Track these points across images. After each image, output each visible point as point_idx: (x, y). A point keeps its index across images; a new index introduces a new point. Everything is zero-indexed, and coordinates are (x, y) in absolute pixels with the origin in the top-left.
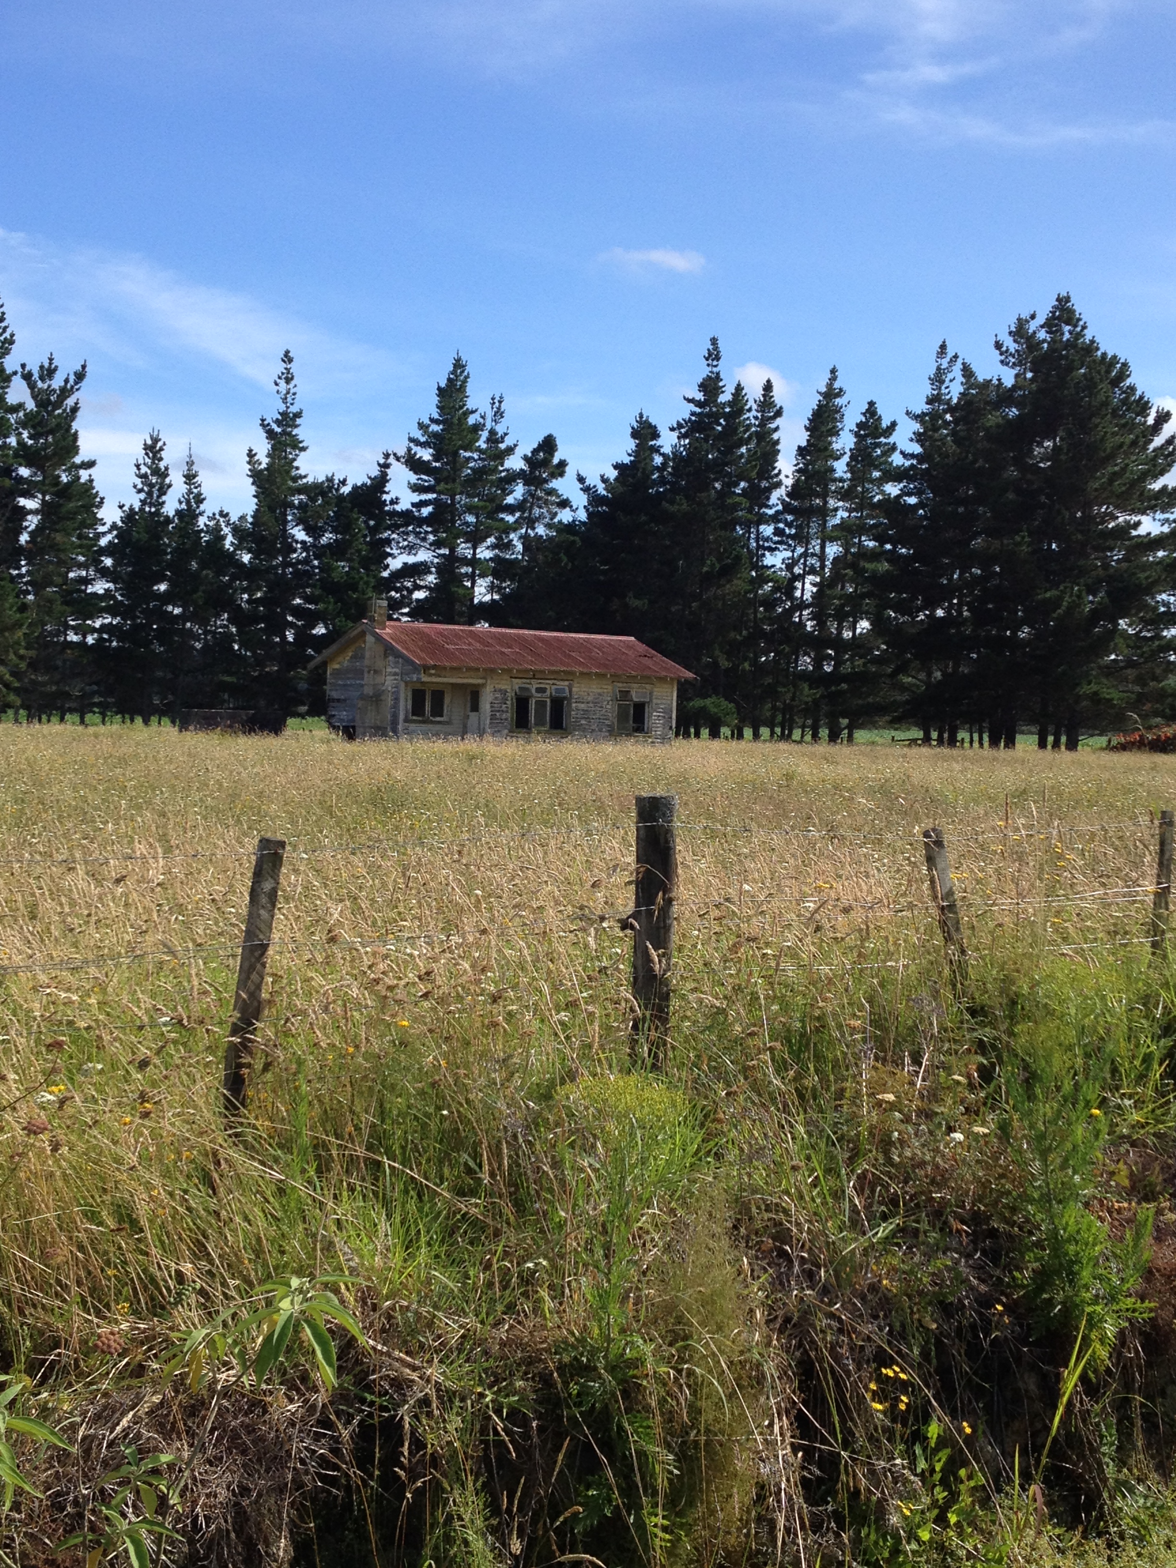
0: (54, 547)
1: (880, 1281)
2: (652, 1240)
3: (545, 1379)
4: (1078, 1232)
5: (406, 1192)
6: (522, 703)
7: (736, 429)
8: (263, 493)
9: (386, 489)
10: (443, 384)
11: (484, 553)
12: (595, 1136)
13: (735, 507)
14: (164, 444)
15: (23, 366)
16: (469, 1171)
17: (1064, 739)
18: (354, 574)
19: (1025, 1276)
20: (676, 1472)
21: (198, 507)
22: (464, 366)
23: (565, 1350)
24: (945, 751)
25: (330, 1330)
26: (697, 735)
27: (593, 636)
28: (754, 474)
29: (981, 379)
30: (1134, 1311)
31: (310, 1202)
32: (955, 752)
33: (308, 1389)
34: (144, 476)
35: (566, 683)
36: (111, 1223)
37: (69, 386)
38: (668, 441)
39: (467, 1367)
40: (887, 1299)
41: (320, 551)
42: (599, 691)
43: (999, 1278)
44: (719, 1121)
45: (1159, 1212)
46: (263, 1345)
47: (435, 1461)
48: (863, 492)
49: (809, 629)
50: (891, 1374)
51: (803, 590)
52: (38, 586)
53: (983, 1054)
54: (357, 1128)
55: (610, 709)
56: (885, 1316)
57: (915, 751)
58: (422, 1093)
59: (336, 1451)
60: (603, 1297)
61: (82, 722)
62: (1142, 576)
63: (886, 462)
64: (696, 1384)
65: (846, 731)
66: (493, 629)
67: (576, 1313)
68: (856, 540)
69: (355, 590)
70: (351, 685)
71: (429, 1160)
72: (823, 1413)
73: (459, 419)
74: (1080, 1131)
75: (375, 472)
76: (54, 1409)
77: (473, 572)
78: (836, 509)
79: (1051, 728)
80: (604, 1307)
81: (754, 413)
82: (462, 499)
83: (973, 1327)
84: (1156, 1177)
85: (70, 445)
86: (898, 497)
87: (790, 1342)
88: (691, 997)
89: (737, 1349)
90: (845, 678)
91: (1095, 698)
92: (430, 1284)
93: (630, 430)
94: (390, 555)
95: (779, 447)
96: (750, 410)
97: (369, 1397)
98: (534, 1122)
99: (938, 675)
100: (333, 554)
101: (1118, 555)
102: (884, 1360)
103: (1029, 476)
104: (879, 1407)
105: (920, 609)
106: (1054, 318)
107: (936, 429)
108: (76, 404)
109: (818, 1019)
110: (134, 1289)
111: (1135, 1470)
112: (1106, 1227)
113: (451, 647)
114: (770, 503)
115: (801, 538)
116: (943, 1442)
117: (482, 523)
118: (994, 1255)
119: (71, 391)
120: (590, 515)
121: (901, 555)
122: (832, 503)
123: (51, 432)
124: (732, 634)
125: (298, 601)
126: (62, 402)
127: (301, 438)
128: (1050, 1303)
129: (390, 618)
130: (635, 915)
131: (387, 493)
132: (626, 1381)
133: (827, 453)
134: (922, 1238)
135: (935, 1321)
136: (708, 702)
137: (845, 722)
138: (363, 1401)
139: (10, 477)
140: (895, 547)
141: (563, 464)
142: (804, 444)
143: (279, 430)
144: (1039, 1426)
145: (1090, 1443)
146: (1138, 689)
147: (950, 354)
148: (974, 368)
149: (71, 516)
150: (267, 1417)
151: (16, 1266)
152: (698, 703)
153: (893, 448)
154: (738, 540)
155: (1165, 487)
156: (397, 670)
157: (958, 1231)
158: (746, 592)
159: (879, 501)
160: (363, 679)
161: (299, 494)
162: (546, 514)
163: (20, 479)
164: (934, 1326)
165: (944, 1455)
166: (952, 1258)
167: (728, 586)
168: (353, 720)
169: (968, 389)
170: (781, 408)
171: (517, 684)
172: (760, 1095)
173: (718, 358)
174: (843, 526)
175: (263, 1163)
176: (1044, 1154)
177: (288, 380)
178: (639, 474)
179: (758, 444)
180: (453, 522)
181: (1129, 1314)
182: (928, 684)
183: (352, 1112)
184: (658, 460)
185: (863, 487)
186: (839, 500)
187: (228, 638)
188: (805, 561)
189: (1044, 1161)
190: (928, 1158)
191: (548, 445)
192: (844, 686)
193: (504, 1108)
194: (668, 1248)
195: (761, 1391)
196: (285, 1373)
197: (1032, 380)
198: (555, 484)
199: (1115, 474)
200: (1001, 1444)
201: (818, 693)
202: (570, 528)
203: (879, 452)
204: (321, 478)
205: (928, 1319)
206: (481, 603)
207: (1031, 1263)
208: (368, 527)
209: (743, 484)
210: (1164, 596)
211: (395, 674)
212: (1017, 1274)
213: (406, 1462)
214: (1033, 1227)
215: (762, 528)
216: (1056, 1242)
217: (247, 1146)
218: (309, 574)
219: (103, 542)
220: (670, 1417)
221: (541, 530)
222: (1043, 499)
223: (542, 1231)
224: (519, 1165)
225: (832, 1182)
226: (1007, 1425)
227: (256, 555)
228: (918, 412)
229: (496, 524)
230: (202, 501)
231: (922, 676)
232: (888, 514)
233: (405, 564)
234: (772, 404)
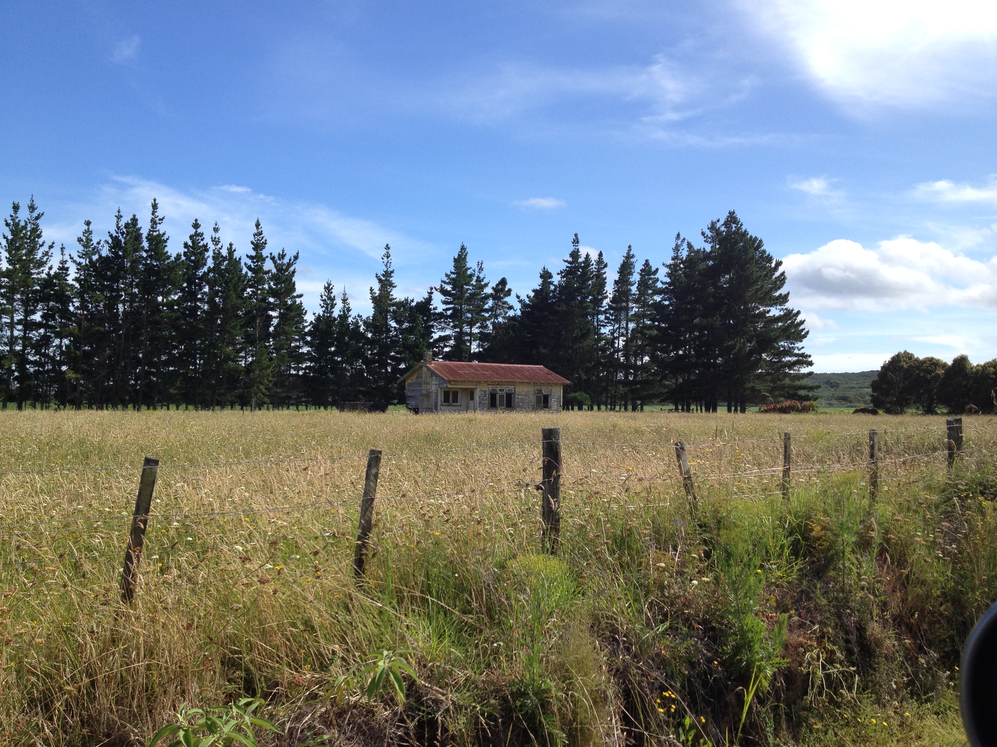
0: (285, 333)
1: (661, 652)
2: (554, 633)
3: (504, 699)
4: (753, 627)
5: (439, 612)
6: (493, 396)
7: (587, 273)
8: (377, 306)
9: (431, 303)
10: (456, 257)
11: (475, 330)
12: (525, 584)
13: (587, 307)
14: (333, 286)
15: (271, 254)
16: (468, 602)
17: (739, 408)
18: (417, 341)
19: (728, 649)
20: (567, 742)
21: (348, 313)
22: (465, 249)
23: (514, 685)
24: (685, 414)
25: (403, 677)
26: (573, 409)
27: (524, 365)
28: (595, 293)
29: (696, 249)
30: (780, 664)
31: (394, 617)
32: (690, 414)
33: (394, 705)
34: (325, 300)
35: (513, 387)
36: (302, 628)
37: (291, 262)
38: (556, 279)
39: (468, 694)
40: (664, 660)
41: (402, 331)
42: (528, 390)
43: (716, 650)
44: (584, 577)
45: (790, 617)
46: (371, 682)
47: (453, 738)
48: (644, 300)
49: (622, 361)
50: (667, 695)
51: (619, 343)
52: (277, 349)
53: (706, 546)
54: (416, 583)
55: (532, 398)
56: (664, 668)
57: (671, 414)
58: (446, 566)
59: (407, 734)
60: (530, 660)
61: (297, 408)
62: (772, 334)
63: (654, 286)
64: (575, 700)
65: (640, 406)
66: (480, 364)
67: (519, 667)
68: (642, 321)
69: (418, 348)
70: (416, 390)
71: (449, 598)
72: (636, 714)
73: (464, 272)
74: (752, 579)
75: (426, 296)
76: (276, 715)
77: (471, 339)
78: (633, 308)
79: (733, 403)
80: (531, 665)
81: (594, 266)
82: (465, 307)
83: (705, 673)
84: (788, 601)
85: (291, 287)
86: (660, 301)
87: (619, 681)
88: (569, 520)
89: (594, 684)
90: (639, 382)
91: (753, 389)
92: (450, 655)
93: (540, 275)
94: (434, 332)
95: (606, 281)
96: (593, 265)
97: (422, 708)
98: (498, 579)
99: (681, 380)
100: (408, 332)
101: (760, 325)
102: (663, 688)
103: (719, 291)
104: (662, 710)
105: (672, 351)
106: (728, 221)
107: (676, 271)
108: (294, 270)
109: (629, 530)
110: (313, 659)
111: (783, 739)
112: (765, 625)
113: (461, 372)
114: (603, 305)
115: (617, 320)
116: (692, 726)
117: (474, 317)
118: (714, 639)
119: (292, 264)
120: (522, 313)
121: (663, 327)
122: (631, 305)
123: (284, 282)
124: (587, 364)
125: (393, 354)
126: (288, 269)
127: (393, 282)
128: (741, 661)
129: (434, 360)
130: (543, 483)
131: (432, 305)
132: (543, 700)
133: (628, 283)
134: (679, 631)
135: (687, 670)
136: (577, 394)
137: (639, 402)
138: (419, 710)
139: (265, 302)
140: (659, 323)
141: (510, 290)
142: (617, 279)
143: (384, 279)
144: (737, 719)
145: (761, 727)
146: (772, 385)
147: (682, 238)
148: (693, 244)
149: (292, 318)
150: (374, 718)
151: (258, 650)
152: (573, 395)
153: (657, 280)
154: (588, 322)
155: (781, 295)
157: (698, 629)
158: (593, 345)
159: (652, 303)
160: (422, 387)
161: (393, 306)
162: (503, 313)
163: (270, 303)
164: (687, 672)
165: (692, 733)
166: (694, 641)
167: (585, 342)
168: (418, 405)
169: (690, 253)
170: (607, 264)
171: (491, 387)
172: (602, 565)
173: (578, 242)
174: (636, 315)
175: (372, 599)
176: (736, 591)
177: (388, 257)
178: (544, 294)
179: (597, 279)
180: (461, 317)
181: (777, 665)
182: (676, 384)
183: (414, 575)
184: (552, 288)
185: (644, 297)
186: (634, 303)
187: (362, 370)
188: (619, 331)
189: (736, 594)
190: (682, 594)
191: (503, 282)
192: (638, 386)
193: (483, 572)
194: (561, 637)
195: (606, 704)
196: (383, 697)
197: (719, 248)
198: (507, 299)
199: (758, 289)
200: (719, 727)
201: (627, 389)
202: (514, 318)
203: (651, 282)
204: (403, 299)
205: (684, 669)
206: (474, 352)
207: (731, 642)
208: (423, 320)
209: (590, 297)
210: (782, 343)
211: (436, 384)
212: (725, 648)
213: (439, 738)
214: (730, 626)
215: (599, 316)
216: (743, 632)
217: (364, 590)
218: (397, 342)
219: (307, 330)
220: (563, 717)
221: (500, 320)
222: (726, 301)
223: (502, 629)
224: (491, 599)
225: (637, 605)
226: (722, 719)
227: (374, 334)
228: (668, 264)
229: (480, 317)
230: (350, 311)
231: (674, 381)
232: (656, 309)
233: (440, 336)
234: (603, 262)
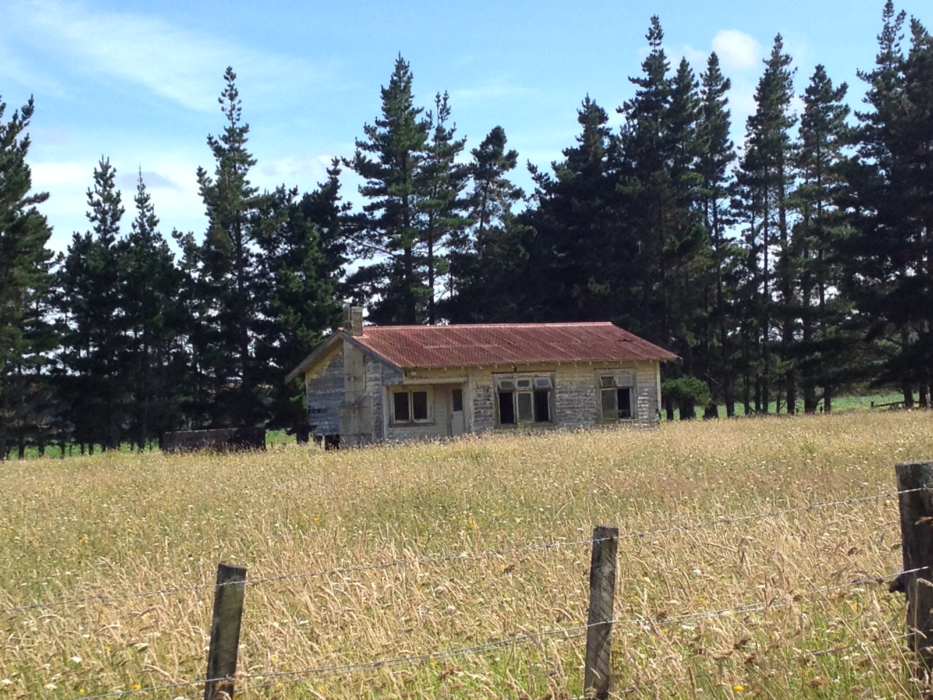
6: (505, 398)
7: (684, 105)
8: (215, 210)
9: (338, 195)
10: (387, 87)
13: (692, 182)
14: (115, 170)
18: (311, 283)
21: (152, 230)
22: (406, 67)
27: (569, 325)
28: (706, 149)
34: (97, 204)
35: (549, 374)
37: (17, 122)
41: (276, 263)
42: (583, 379)
48: (818, 157)
49: (775, 299)
51: (766, 260)
55: (594, 397)
57: (891, 416)
63: (840, 125)
65: (823, 400)
68: (816, 206)
69: (314, 299)
70: (330, 394)
73: (406, 120)
75: (325, 179)
77: (431, 271)
78: (793, 177)
81: (701, 88)
82: (414, 199)
85: (22, 179)
86: (856, 158)
90: (818, 347)
93: (577, 116)
94: (346, 260)
95: (729, 120)
96: (697, 85)
99: (914, 335)
100: (289, 265)
105: (889, 271)
107: (889, 88)
108: (26, 139)
113: (429, 347)
114: (725, 176)
115: (759, 208)
117: (436, 221)
119: (21, 126)
120: (544, 204)
121: (866, 218)
122: (788, 170)
124: (699, 311)
125: (258, 315)
126: (13, 138)
127: (248, 152)
131: (339, 199)
133: (780, 121)
136: (680, 382)
137: (819, 391)
140: (858, 210)
141: (513, 155)
142: (754, 114)
143: (226, 146)
152: (675, 383)
153: (846, 110)
154: (695, 215)
156: (378, 375)
158: (709, 268)
159: (836, 164)
160: (343, 387)
161: (251, 208)
162: (500, 206)
167: (690, 263)
168: (337, 430)
169: (918, 45)
170: (728, 80)
171: (499, 379)
173: (660, 36)
174: (801, 192)
177: (232, 97)
178: (590, 159)
179: (708, 118)
180: (407, 222)
182: (905, 347)
184: (607, 143)
185: (818, 152)
186: (795, 167)
188: (766, 231)
191: (497, 137)
192: (818, 354)
198: (507, 175)
201: (791, 363)
202: (525, 218)
203: (831, 115)
204: (272, 190)
206: (441, 301)
208: (322, 234)
209: (696, 159)
211: (376, 379)
215: (719, 201)
218: (266, 287)
219: (53, 271)
221: (495, 222)
228: (870, 72)
229: (449, 221)
230: (155, 224)
231: (897, 337)
232: (848, 177)
233: (361, 268)
234: (719, 77)
